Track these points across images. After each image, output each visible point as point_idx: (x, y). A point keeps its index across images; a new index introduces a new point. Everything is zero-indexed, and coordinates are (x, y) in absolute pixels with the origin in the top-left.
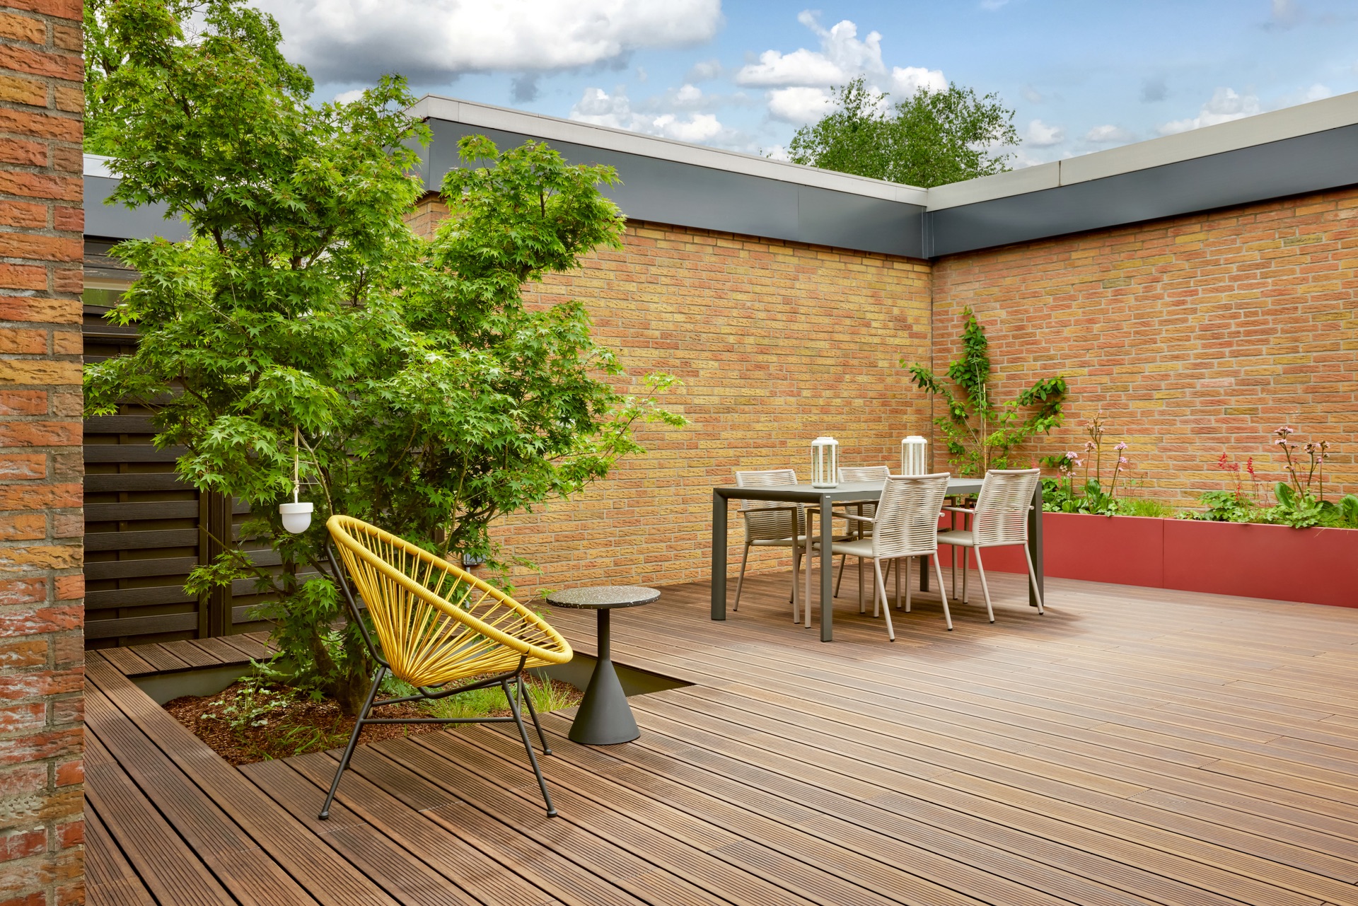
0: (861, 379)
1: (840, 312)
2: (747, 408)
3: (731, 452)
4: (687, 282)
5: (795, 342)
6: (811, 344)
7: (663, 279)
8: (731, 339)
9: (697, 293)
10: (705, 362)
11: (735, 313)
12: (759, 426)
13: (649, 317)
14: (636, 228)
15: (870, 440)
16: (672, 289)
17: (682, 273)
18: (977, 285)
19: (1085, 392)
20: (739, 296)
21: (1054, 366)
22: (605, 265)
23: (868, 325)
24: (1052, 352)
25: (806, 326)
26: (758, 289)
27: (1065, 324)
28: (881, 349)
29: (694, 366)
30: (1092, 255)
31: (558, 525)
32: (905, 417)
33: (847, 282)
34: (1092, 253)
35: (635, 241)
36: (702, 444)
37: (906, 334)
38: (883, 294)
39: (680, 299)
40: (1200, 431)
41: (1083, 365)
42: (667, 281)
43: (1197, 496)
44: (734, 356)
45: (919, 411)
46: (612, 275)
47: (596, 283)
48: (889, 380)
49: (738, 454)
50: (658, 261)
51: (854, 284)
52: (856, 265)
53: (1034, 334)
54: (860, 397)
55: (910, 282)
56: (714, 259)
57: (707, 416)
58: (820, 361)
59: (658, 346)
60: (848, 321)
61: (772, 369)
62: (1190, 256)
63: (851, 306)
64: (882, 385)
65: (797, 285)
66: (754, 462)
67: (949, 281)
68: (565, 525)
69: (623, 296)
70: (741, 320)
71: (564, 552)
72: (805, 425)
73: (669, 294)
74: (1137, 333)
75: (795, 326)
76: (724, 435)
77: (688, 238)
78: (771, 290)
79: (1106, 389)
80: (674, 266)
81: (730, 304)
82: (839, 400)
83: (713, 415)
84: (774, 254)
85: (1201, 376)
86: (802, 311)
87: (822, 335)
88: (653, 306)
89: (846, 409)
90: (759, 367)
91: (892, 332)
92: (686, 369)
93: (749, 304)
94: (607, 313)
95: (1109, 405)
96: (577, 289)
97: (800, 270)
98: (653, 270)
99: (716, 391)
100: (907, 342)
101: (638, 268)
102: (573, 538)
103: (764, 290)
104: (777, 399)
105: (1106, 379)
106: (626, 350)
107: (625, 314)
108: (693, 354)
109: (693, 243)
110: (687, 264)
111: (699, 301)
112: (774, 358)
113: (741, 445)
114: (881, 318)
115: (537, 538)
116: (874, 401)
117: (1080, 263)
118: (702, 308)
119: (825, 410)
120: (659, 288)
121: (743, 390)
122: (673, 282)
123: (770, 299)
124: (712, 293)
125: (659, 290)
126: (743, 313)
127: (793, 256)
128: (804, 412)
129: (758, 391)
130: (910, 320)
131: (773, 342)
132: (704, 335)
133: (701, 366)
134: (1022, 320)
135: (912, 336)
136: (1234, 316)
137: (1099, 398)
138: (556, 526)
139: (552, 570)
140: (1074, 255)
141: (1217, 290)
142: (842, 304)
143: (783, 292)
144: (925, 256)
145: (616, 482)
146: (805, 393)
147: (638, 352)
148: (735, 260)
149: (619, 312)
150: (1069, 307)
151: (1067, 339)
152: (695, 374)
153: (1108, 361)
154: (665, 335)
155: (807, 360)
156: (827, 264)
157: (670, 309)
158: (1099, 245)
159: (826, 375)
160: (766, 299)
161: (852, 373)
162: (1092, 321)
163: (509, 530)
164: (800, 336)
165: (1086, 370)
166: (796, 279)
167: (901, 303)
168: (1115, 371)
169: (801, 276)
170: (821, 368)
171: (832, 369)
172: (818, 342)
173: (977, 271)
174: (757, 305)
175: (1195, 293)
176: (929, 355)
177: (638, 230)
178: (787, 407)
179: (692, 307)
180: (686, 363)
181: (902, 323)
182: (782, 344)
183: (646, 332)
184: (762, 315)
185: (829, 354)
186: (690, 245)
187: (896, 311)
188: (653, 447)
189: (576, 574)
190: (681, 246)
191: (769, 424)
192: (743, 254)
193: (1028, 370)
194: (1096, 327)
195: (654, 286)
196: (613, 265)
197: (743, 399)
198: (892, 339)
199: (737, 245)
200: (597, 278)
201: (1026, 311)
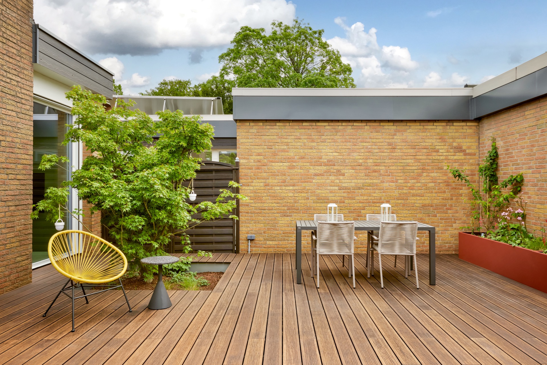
0: (432, 175)
1: (420, 147)
2: (368, 188)
3: (361, 205)
4: (339, 141)
5: (394, 160)
6: (403, 161)
7: (328, 140)
8: (361, 161)
9: (344, 144)
10: (348, 170)
11: (362, 151)
12: (375, 195)
13: (322, 155)
14: (316, 123)
15: (439, 201)
16: (332, 143)
17: (336, 137)
18: (493, 130)
19: (530, 182)
20: (365, 144)
21: (519, 168)
22: (302, 137)
23: (437, 151)
24: (519, 162)
25: (400, 154)
26: (374, 140)
27: (523, 148)
28: (446, 162)
29: (343, 172)
30: (533, 112)
31: (284, 228)
32: (461, 191)
33: (424, 134)
34: (533, 111)
35: (315, 127)
36: (346, 201)
37: (461, 154)
38: (446, 137)
39: (336, 147)
41: (530, 168)
42: (330, 141)
44: (362, 168)
46: (305, 141)
47: (299, 144)
49: (364, 205)
50: (326, 134)
51: (429, 134)
52: (430, 126)
53: (511, 153)
54: (432, 182)
55: (465, 131)
56: (352, 131)
57: (349, 191)
58: (408, 168)
59: (326, 165)
60: (425, 151)
61: (382, 172)
63: (427, 144)
64: (446, 177)
65: (395, 137)
66: (373, 209)
67: (485, 129)
68: (286, 228)
69: (310, 148)
70: (365, 153)
71: (286, 238)
72: (400, 194)
73: (331, 145)
75: (395, 154)
76: (357, 198)
77: (340, 124)
78: (381, 140)
79: (538, 181)
80: (333, 135)
81: (360, 147)
82: (420, 184)
83: (352, 190)
84: (383, 126)
86: (398, 148)
87: (410, 157)
88: (323, 151)
89: (424, 188)
90: (375, 171)
91: (452, 154)
92: (339, 173)
93: (370, 147)
94: (304, 154)
95: (539, 189)
96: (291, 147)
97: (396, 131)
98: (323, 137)
99: (353, 181)
100: (463, 157)
101: (316, 137)
102: (290, 233)
103: (377, 141)
104: (384, 184)
105: (538, 175)
106: (312, 167)
107: (311, 154)
108: (342, 167)
109: (342, 126)
110: (339, 134)
111: (345, 147)
112: (383, 168)
113: (366, 202)
114: (446, 148)
115: (276, 232)
116: (441, 184)
117: (528, 117)
118: (346, 150)
119: (411, 188)
120: (326, 144)
121: (367, 180)
122: (333, 141)
123: (380, 144)
124: (351, 144)
125: (326, 145)
126: (366, 150)
127: (393, 125)
128: (399, 189)
129: (374, 181)
130: (464, 148)
131: (383, 161)
132: (347, 160)
133: (346, 172)
134: (508, 146)
135: (465, 155)
137: (536, 185)
138: (283, 228)
139: (282, 243)
140: (526, 113)
142: (421, 143)
143: (388, 141)
144: (472, 118)
145: (308, 214)
146: (400, 181)
147: (317, 167)
148: (362, 130)
149: (309, 154)
150: (524, 139)
151: (524, 155)
152: (343, 175)
153: (539, 166)
154: (329, 161)
155: (402, 168)
156: (412, 127)
157: (331, 151)
158: (535, 107)
159: (412, 174)
160: (378, 144)
161: (427, 172)
162: (533, 146)
163: (265, 229)
164: (397, 158)
165: (531, 170)
166: (395, 135)
167: (457, 140)
168: (542, 171)
169: (397, 134)
170: (409, 171)
171: (415, 171)
172: (407, 160)
173: (493, 124)
174: (374, 147)
176: (477, 163)
177: (317, 123)
178: (390, 187)
179: (341, 150)
180: (339, 171)
181: (459, 149)
182: (387, 162)
183: (320, 160)
184: (377, 151)
185: (414, 165)
186: (340, 127)
187: (455, 144)
188: (324, 202)
189: (291, 246)
190: (337, 127)
191: (380, 194)
192: (366, 127)
193: (510, 170)
194: (535, 149)
195: (325, 143)
196: (306, 137)
197: (367, 184)
198: (452, 157)
199: (364, 124)
200: (300, 142)
201: (509, 141)
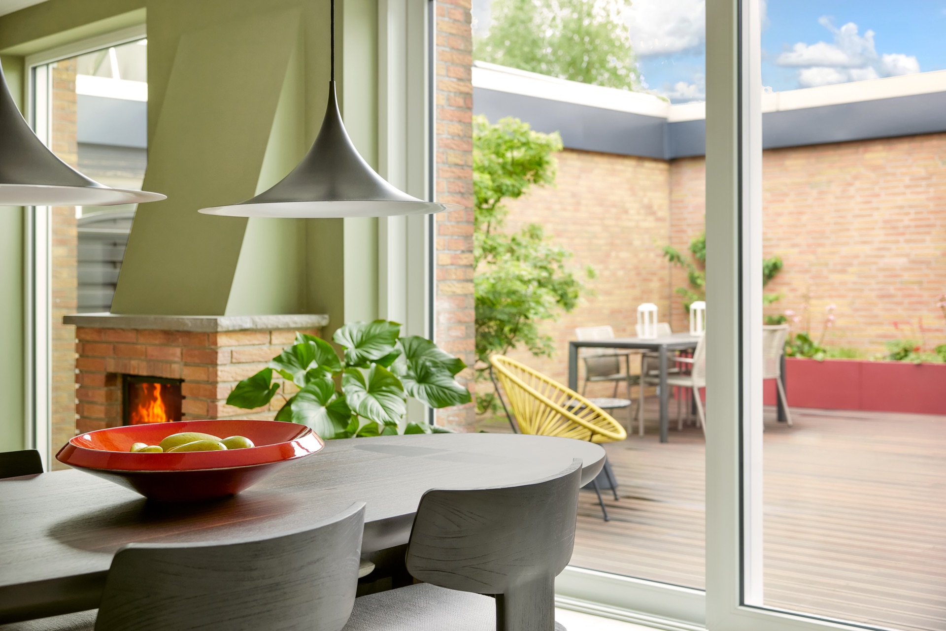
0: (622, 255)
19: (797, 266)
21: (771, 247)
23: (627, 212)
24: (770, 236)
25: (586, 215)
27: (779, 214)
28: (636, 231)
32: (652, 284)
34: (801, 162)
37: (652, 218)
38: (637, 187)
40: (882, 297)
41: (794, 246)
43: (881, 343)
45: (661, 280)
48: (642, 255)
54: (622, 269)
55: (655, 177)
58: (596, 241)
62: (875, 168)
64: (636, 259)
67: (685, 177)
74: (836, 223)
79: (812, 265)
85: (883, 257)
86: (583, 203)
91: (643, 217)
95: (814, 277)
97: (582, 171)
100: (653, 224)
105: (811, 257)
114: (636, 206)
116: (631, 272)
117: (792, 168)
123: (562, 194)
127: (578, 160)
130: (655, 208)
135: (656, 220)
136: (908, 214)
137: (806, 271)
140: (787, 163)
141: (894, 194)
142: (610, 197)
143: (571, 189)
144: (667, 156)
150: (783, 202)
151: (782, 226)
153: (814, 243)
155: (586, 241)
156: (600, 165)
158: (807, 156)
160: (560, 194)
161: (617, 250)
162: (801, 213)
165: (797, 250)
167: (649, 194)
170: (596, 247)
172: (594, 227)
174: (554, 199)
175: (878, 195)
181: (649, 210)
184: (557, 207)
185: (601, 236)
187: (646, 201)
194: (804, 218)
198: (643, 223)
